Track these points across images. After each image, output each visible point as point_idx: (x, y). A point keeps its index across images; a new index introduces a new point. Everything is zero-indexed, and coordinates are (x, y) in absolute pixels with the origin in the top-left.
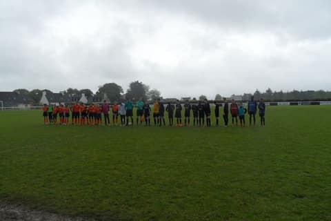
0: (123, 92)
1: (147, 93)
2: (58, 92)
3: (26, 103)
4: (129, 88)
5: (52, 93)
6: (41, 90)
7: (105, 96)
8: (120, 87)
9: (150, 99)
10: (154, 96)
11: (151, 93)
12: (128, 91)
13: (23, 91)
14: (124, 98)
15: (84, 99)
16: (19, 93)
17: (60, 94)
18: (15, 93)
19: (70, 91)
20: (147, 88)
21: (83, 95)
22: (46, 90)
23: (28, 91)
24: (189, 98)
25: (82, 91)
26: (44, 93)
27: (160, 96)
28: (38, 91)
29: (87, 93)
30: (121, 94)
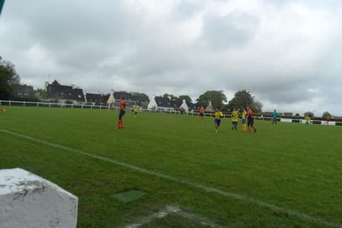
0: (226, 101)
8: (224, 96)
15: (184, 106)
21: (184, 101)
29: (188, 99)
30: (225, 103)
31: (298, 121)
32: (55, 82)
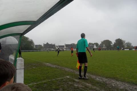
0: (112, 44)
1: (124, 44)
3: (75, 48)
4: (115, 42)
7: (104, 45)
8: (111, 42)
9: (126, 47)
10: (128, 45)
11: (126, 44)
12: (115, 43)
14: (113, 46)
15: (95, 47)
18: (71, 44)
19: (90, 44)
20: (124, 42)
21: (95, 45)
23: (75, 44)
27: (132, 45)
29: (97, 44)
30: (111, 44)
31: (132, 50)
32: (47, 43)
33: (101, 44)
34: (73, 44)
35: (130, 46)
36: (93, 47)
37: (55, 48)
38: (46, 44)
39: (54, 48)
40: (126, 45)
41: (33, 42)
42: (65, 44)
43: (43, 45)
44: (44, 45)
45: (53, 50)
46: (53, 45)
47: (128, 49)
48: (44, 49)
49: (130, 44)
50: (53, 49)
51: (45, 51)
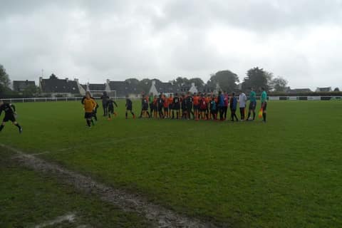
0: (238, 81)
1: (269, 81)
2: (167, 82)
3: (136, 93)
4: (246, 76)
5: (160, 82)
6: (151, 79)
7: (218, 85)
8: (236, 75)
9: (273, 90)
10: (278, 85)
11: (274, 82)
12: (245, 80)
13: (133, 80)
14: (240, 88)
15: (194, 89)
16: (130, 82)
17: (169, 84)
18: (126, 83)
19: (180, 80)
20: (270, 76)
21: (193, 84)
22: (155, 80)
23: (138, 81)
24: (328, 89)
25: (192, 80)
26: (154, 83)
27: (287, 86)
28: (147, 80)
29: (198, 82)
30: (236, 83)
32: (53, 77)
33: (208, 82)
34: (131, 80)
35: (282, 88)
36: (188, 90)
37: (77, 91)
38: (48, 78)
39: (72, 92)
40: (275, 84)
41: (4, 73)
42: (108, 80)
43: (37, 83)
44: (43, 81)
45: (69, 99)
46: (71, 82)
47: (278, 98)
48: (43, 94)
49: (284, 83)
50: (70, 95)
51: (44, 100)
